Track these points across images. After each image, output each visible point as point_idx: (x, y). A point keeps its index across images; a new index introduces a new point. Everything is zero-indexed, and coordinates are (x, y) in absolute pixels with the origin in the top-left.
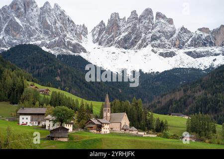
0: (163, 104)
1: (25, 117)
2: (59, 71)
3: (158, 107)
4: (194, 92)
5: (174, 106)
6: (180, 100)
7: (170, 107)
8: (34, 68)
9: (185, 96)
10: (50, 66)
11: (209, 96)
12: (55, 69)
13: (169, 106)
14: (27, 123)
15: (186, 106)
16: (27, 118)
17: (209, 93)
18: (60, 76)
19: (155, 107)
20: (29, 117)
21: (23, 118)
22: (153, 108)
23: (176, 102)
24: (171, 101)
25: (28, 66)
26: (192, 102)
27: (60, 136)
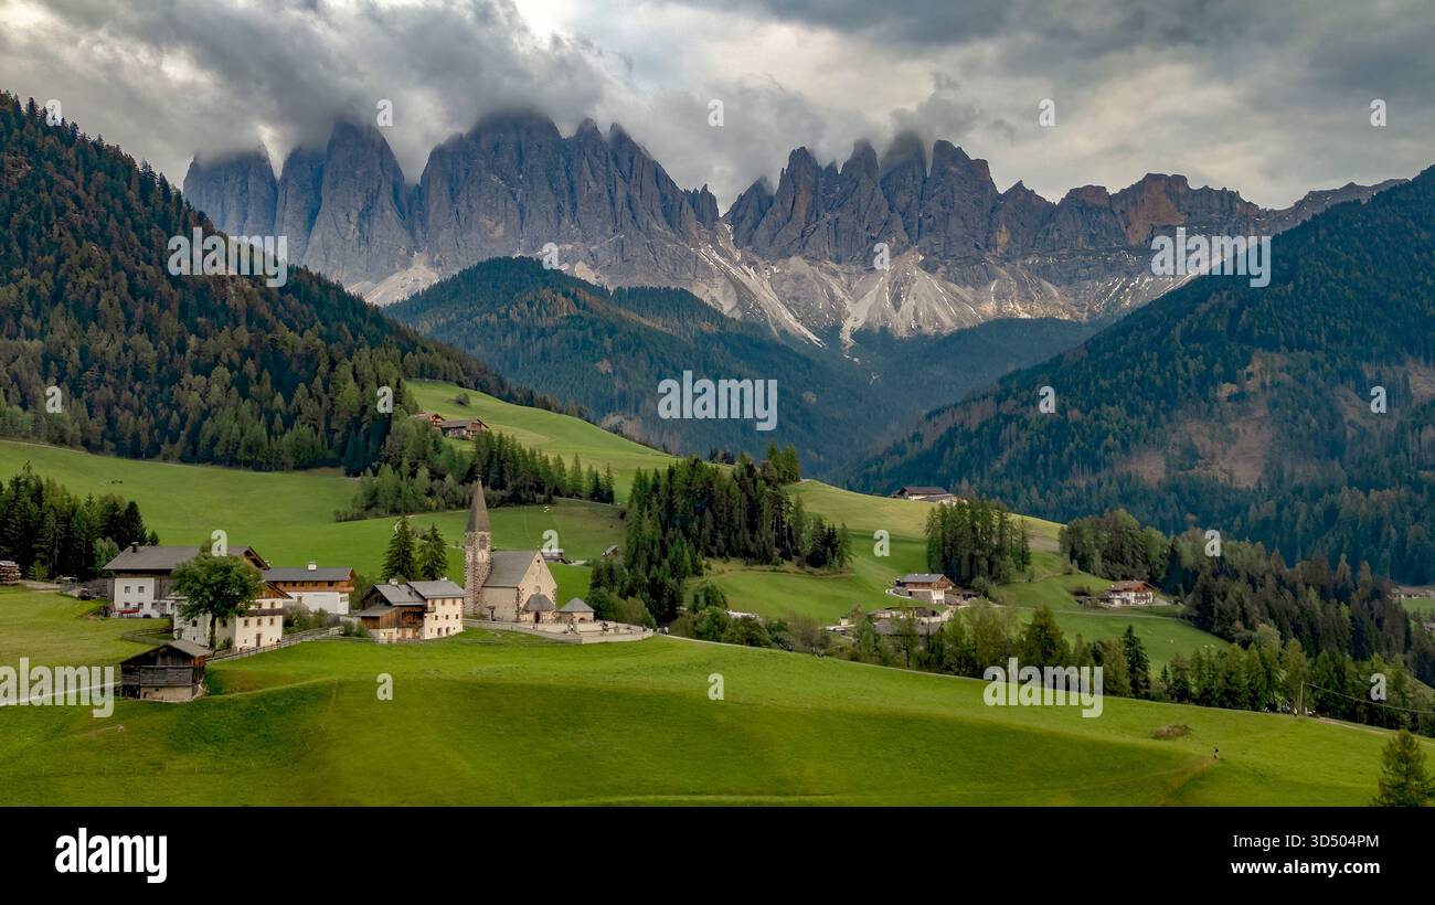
0: (927, 444)
1: (134, 583)
2: (608, 343)
3: (909, 454)
4: (1026, 404)
5: (960, 449)
6: (979, 431)
7: (947, 454)
8: (529, 334)
9: (997, 417)
10: (581, 328)
11: (1074, 414)
12: (595, 335)
13: (942, 450)
14: (141, 604)
15: (998, 451)
16: (141, 589)
17: (1073, 405)
18: (609, 359)
19: (903, 453)
20: (150, 584)
21: (127, 589)
22: (897, 456)
23: (967, 436)
24: (952, 432)
25: (513, 329)
26: (1018, 438)
27: (162, 682)
